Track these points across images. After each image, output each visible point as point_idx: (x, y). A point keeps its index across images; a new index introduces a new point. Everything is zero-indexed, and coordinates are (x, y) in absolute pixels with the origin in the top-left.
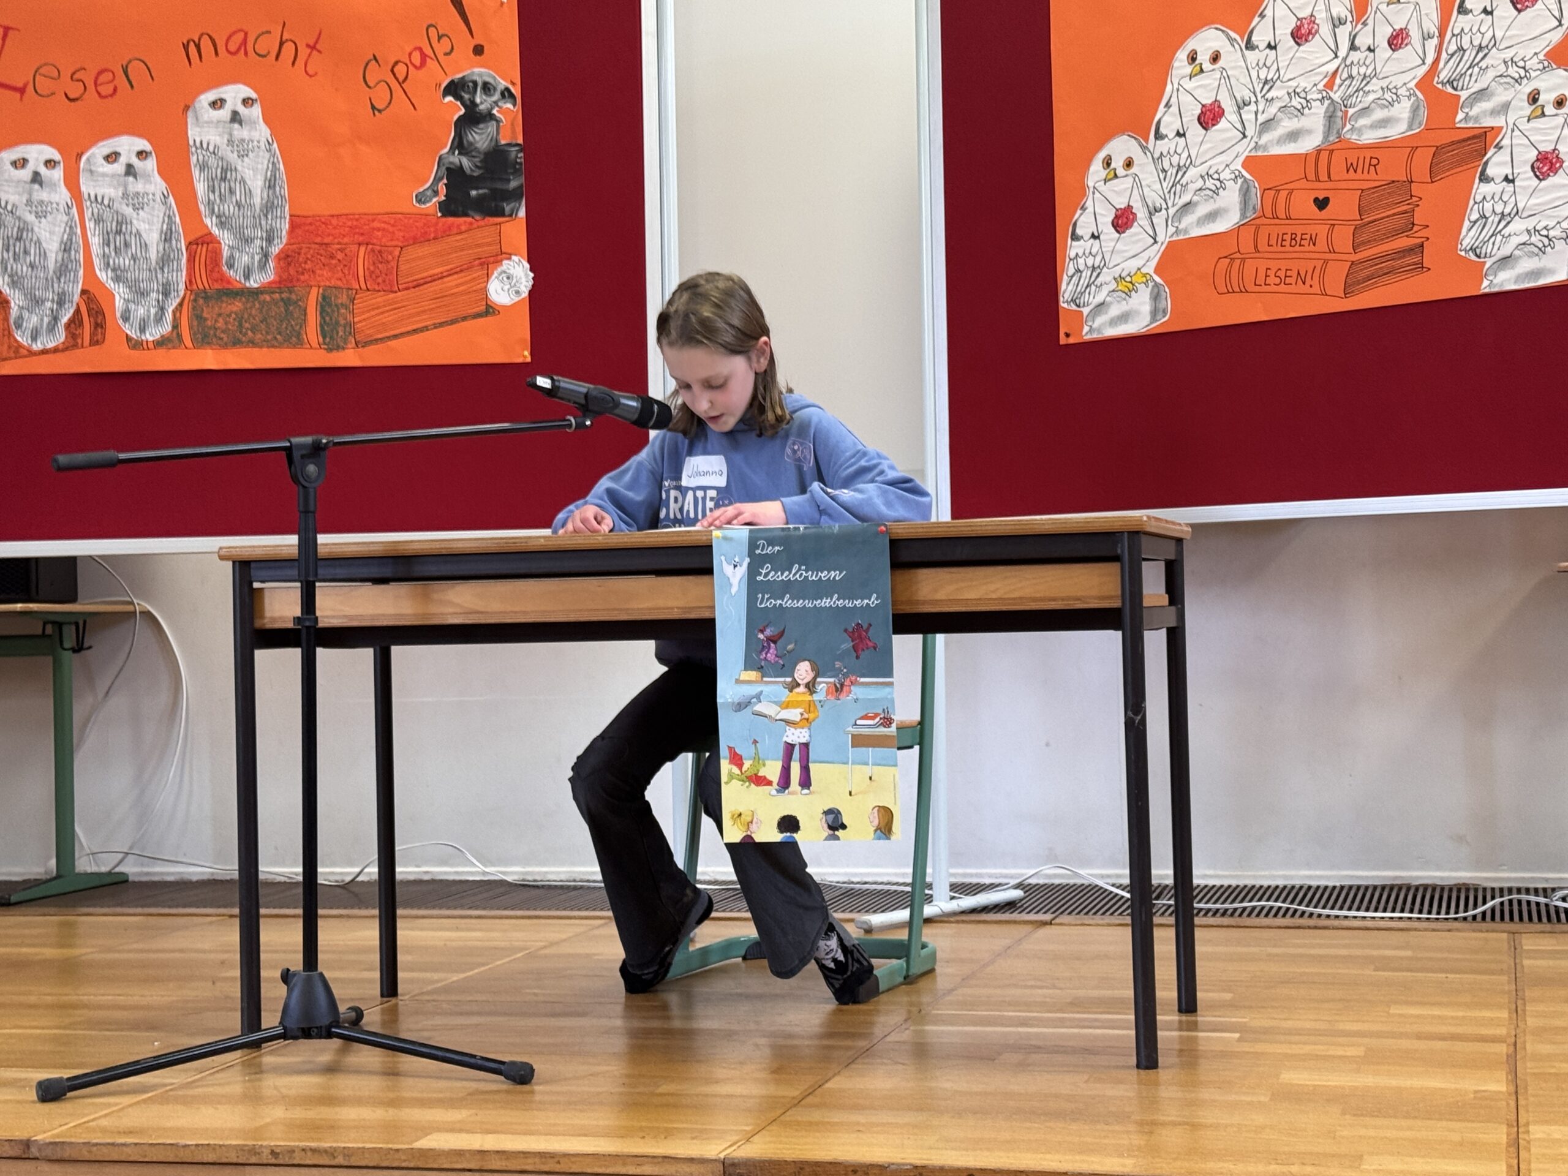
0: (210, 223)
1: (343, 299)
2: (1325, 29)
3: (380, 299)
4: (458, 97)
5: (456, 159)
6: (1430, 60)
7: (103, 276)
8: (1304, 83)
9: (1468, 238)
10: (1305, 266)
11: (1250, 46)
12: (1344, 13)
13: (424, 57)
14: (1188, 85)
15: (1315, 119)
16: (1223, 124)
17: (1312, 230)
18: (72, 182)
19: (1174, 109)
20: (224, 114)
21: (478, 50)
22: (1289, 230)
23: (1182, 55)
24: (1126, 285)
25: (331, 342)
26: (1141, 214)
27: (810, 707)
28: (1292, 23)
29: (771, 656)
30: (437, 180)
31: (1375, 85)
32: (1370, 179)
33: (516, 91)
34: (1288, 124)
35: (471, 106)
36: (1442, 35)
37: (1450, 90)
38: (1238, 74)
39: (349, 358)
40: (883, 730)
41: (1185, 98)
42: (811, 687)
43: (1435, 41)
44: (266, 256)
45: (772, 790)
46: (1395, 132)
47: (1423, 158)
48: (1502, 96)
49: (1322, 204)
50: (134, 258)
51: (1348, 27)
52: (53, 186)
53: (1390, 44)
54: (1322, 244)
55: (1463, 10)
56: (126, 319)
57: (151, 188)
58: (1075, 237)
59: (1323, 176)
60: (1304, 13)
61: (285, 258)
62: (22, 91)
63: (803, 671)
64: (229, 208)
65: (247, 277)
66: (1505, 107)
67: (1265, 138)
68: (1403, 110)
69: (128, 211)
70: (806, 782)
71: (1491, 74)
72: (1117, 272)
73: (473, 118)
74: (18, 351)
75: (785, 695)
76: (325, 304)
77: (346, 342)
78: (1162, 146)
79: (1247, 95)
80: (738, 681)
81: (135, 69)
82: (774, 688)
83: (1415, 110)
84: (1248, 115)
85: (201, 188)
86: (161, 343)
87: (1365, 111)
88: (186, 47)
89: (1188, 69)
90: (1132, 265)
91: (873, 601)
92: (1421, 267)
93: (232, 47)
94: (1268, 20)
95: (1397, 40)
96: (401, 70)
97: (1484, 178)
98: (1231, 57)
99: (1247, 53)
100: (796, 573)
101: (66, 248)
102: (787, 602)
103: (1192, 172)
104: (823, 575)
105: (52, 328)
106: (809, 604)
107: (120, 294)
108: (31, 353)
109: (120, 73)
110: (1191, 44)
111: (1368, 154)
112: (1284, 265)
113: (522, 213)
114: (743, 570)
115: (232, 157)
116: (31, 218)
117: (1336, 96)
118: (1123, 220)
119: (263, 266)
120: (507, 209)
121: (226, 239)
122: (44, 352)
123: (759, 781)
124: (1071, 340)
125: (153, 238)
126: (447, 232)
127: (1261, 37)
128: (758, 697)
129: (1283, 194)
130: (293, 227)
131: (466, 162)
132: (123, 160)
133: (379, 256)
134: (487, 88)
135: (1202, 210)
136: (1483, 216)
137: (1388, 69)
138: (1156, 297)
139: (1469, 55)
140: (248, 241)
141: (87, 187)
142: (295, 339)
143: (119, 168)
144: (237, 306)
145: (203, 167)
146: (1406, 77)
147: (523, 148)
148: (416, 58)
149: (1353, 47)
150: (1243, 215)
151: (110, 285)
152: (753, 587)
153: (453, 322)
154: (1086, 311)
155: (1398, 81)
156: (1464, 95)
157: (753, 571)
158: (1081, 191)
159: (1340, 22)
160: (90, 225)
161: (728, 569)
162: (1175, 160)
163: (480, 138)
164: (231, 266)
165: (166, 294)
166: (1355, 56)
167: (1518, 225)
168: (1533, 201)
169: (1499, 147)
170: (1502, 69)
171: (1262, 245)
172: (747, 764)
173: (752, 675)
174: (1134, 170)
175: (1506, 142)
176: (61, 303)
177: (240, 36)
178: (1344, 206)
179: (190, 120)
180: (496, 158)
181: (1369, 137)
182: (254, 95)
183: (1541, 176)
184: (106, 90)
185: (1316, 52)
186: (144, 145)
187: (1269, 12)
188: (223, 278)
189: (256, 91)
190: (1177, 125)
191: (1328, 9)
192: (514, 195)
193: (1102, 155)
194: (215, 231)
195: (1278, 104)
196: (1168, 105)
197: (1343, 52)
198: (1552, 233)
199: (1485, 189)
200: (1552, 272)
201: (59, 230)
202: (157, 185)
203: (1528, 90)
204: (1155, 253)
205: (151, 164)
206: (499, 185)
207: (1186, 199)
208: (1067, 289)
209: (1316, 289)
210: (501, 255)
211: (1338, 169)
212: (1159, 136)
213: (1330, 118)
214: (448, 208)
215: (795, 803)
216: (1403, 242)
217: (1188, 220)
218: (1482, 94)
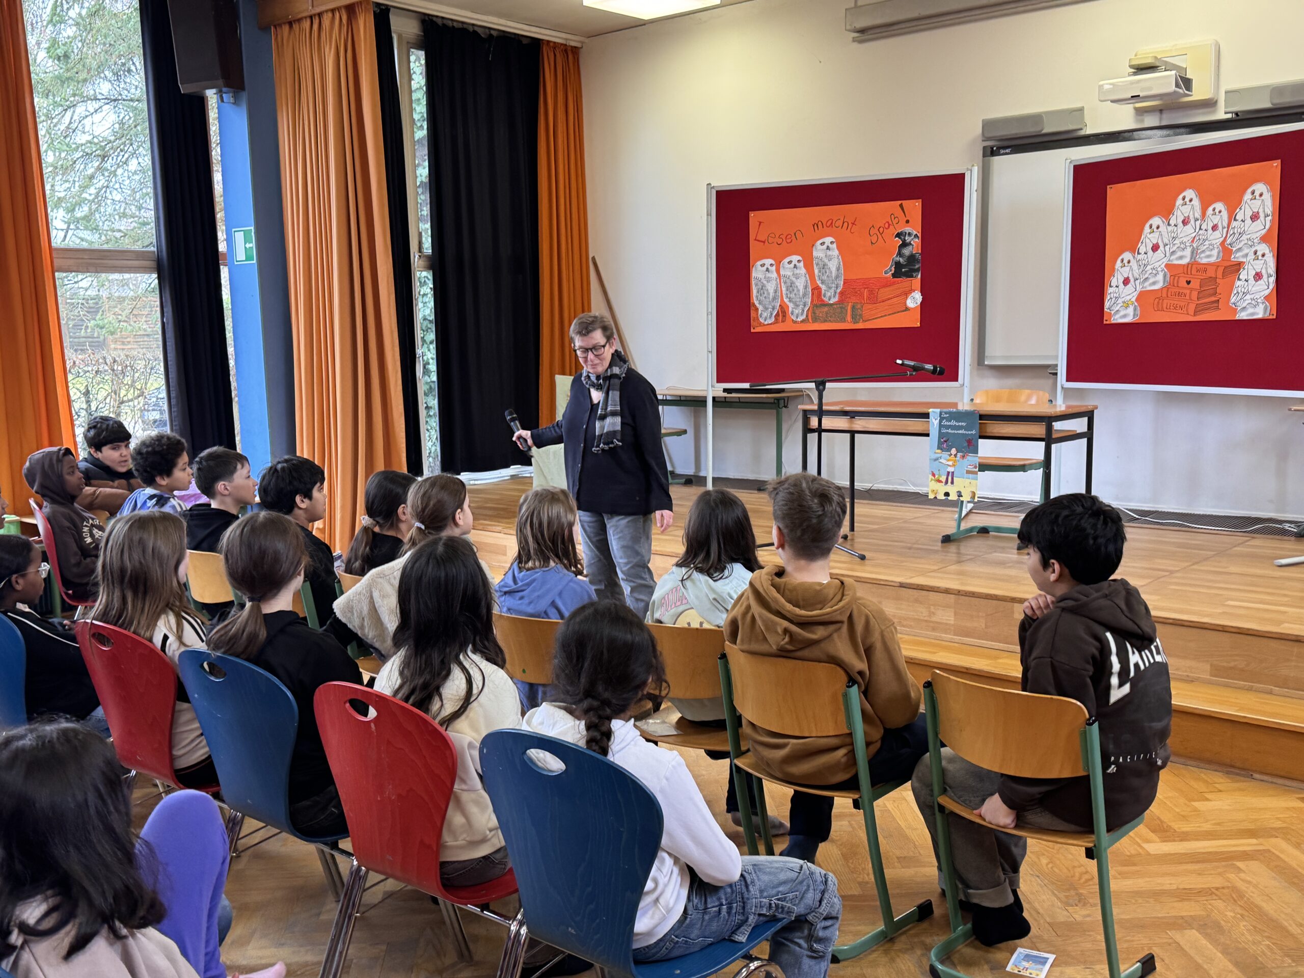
0: (819, 282)
1: (859, 306)
2: (1192, 222)
3: (870, 306)
4: (900, 238)
5: (898, 259)
6: (1224, 236)
7: (786, 300)
8: (1185, 240)
9: (1233, 300)
10: (1182, 304)
11: (1169, 225)
12: (1198, 217)
13: (889, 225)
14: (1149, 236)
15: (1188, 252)
16: (1159, 251)
17: (1185, 291)
18: (778, 271)
19: (1144, 244)
20: (825, 247)
21: (907, 222)
22: (1178, 290)
23: (1147, 226)
24: (1126, 305)
25: (855, 320)
26: (1132, 280)
27: (955, 461)
28: (1182, 218)
29: (945, 446)
30: (892, 266)
31: (1207, 243)
32: (1204, 276)
33: (919, 235)
34: (1179, 254)
35: (904, 241)
36: (1228, 228)
37: (1229, 247)
38: (1165, 234)
39: (860, 326)
40: (974, 470)
41: (1148, 241)
42: (955, 456)
43: (1226, 229)
44: (835, 293)
45: (943, 484)
46: (1213, 260)
47: (1221, 270)
48: (1246, 251)
49: (1188, 282)
50: (795, 294)
51: (1199, 221)
52: (772, 272)
53: (1212, 228)
54: (1187, 297)
55: (1235, 220)
56: (792, 314)
57: (801, 272)
58: (1111, 286)
59: (1189, 273)
60: (1186, 215)
61: (841, 293)
62: (764, 242)
63: (954, 451)
64: (825, 278)
65: (829, 300)
66: (1246, 255)
67: (1173, 257)
68: (1215, 252)
69: (794, 279)
70: (952, 483)
71: (1243, 243)
72: (1123, 300)
73: (904, 245)
74: (760, 324)
75: (948, 458)
76: (853, 307)
77: (859, 320)
78: (1140, 257)
79: (1167, 242)
80: (935, 453)
81: (798, 235)
82: (945, 455)
83: (1219, 253)
84: (1167, 248)
85: (816, 271)
86: (803, 321)
87: (1203, 251)
88: (814, 226)
89: (1149, 231)
90: (1128, 298)
91: (974, 432)
92: (1218, 308)
93: (828, 225)
94: (1175, 216)
95: (1215, 228)
96: (881, 230)
97: (1239, 279)
98: (1163, 228)
99: (1168, 227)
100: (953, 423)
101: (776, 292)
102: (950, 431)
103: (1149, 267)
104: (960, 424)
105: (770, 317)
106: (956, 432)
107: (791, 305)
108: (764, 325)
109: (793, 235)
110: (1150, 222)
111: (1204, 266)
112: (1175, 302)
113: (919, 276)
114: (938, 421)
115: (826, 261)
116: (765, 282)
117: (1195, 246)
118: (1126, 282)
119: (834, 296)
120: (914, 275)
121: (823, 287)
122: (768, 324)
123: (940, 481)
124: (1108, 322)
125: (801, 288)
126: (894, 283)
127: (1172, 222)
128: (941, 458)
129: (1176, 278)
130: (844, 283)
131: (901, 260)
132: (793, 263)
133: (871, 292)
134: (910, 234)
135: (1151, 281)
136: (1238, 292)
137: (1211, 238)
138: (1135, 310)
139: (1237, 235)
140: (830, 288)
141: (782, 272)
142: (843, 320)
143: (792, 265)
144: (826, 309)
145: (817, 264)
146: (1217, 241)
147: (922, 254)
148: (887, 225)
149: (1200, 229)
150: (1164, 284)
151: (788, 303)
152: (941, 426)
153: (895, 313)
154: (1113, 312)
155: (1214, 242)
156: (1234, 249)
157: (940, 422)
158: (1113, 270)
159: (1196, 220)
160: (783, 284)
161: (934, 420)
162: (1144, 262)
163: (907, 251)
164: (825, 296)
165: (805, 306)
166: (1201, 232)
167: (1248, 297)
168: (1253, 289)
169: (1244, 269)
170: (1246, 241)
171: (1169, 295)
172: (937, 476)
173: (939, 451)
174: (1130, 264)
175: (1246, 267)
176: (773, 309)
177: (830, 221)
178: (1195, 284)
179: (814, 249)
180: (912, 258)
181: (1205, 261)
182: (834, 240)
183: (1256, 281)
184: (789, 241)
185: (1189, 229)
186: (799, 258)
187: (1175, 213)
188: (823, 301)
189: (834, 238)
190: (1145, 250)
191: (1194, 215)
192: (917, 270)
193: (1120, 258)
194: (820, 285)
195: (1176, 246)
196: (1142, 243)
197: (1197, 231)
198: (1259, 301)
199: (1238, 283)
200: (1258, 314)
201: (773, 286)
202: (803, 271)
203: (1253, 249)
204: (1136, 294)
205: (802, 264)
206: (912, 267)
207: (1146, 276)
208: (1107, 304)
209: (1185, 312)
210: (912, 291)
211: (1194, 272)
212: (1139, 253)
213: (1192, 253)
214: (894, 276)
215: (949, 488)
216: (1213, 299)
217: (1147, 284)
218: (1240, 250)
